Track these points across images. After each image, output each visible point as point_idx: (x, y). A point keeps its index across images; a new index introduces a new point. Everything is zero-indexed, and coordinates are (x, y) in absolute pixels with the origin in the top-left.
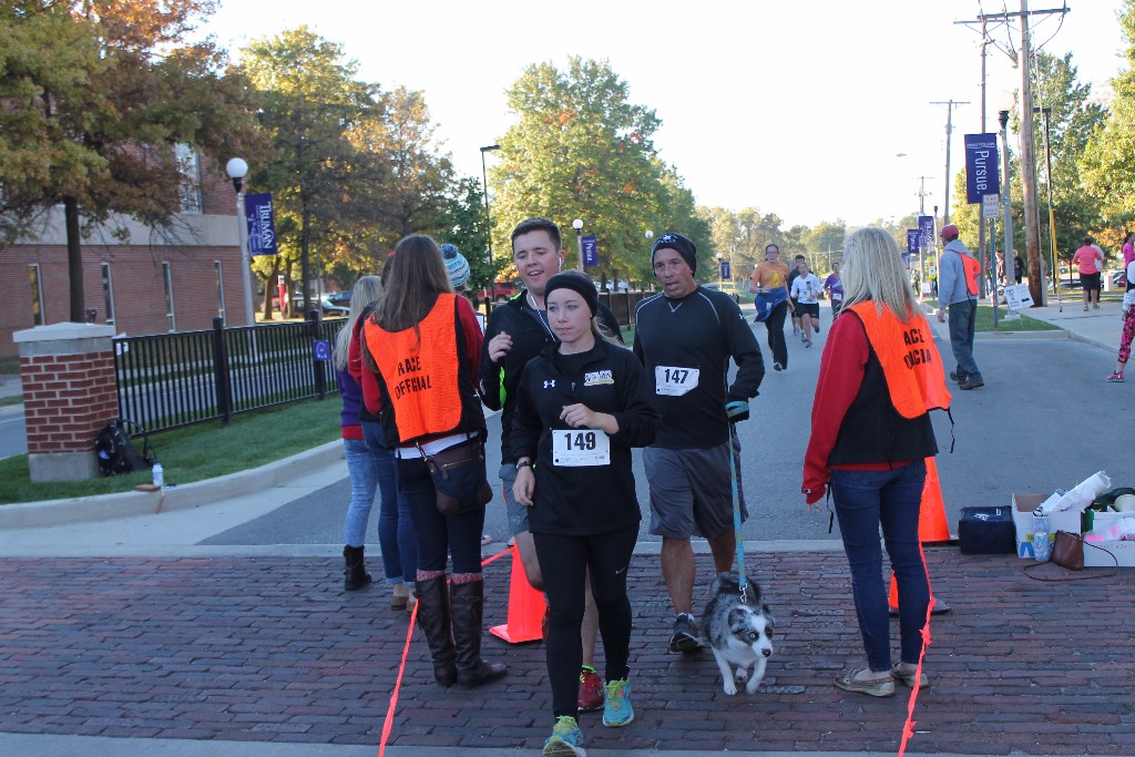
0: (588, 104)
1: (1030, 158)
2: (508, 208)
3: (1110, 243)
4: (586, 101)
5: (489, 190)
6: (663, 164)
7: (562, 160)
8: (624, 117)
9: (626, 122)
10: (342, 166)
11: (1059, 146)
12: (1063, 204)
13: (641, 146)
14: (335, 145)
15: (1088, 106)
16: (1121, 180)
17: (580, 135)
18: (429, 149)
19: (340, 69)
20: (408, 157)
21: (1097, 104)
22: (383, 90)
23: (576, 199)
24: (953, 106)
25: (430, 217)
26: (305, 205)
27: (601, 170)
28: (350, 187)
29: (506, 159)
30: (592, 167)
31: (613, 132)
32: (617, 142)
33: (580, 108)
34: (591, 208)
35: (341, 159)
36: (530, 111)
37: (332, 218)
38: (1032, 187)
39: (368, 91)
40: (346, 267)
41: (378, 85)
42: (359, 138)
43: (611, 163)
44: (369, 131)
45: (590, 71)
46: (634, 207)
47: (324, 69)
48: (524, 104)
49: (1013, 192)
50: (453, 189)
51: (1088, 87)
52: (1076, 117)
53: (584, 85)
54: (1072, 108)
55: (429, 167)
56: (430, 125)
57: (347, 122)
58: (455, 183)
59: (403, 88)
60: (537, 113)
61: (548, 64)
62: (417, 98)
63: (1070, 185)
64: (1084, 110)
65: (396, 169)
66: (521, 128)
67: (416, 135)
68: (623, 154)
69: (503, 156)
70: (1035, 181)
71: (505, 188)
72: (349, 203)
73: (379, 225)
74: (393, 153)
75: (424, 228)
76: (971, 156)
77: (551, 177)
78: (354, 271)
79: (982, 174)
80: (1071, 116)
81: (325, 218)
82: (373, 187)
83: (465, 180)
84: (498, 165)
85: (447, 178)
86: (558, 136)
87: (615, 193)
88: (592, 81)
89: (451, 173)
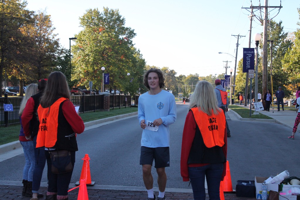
0: (110, 26)
1: (265, 57)
2: (78, 61)
3: (291, 89)
4: (109, 24)
5: (71, 54)
6: (135, 49)
7: (99, 45)
8: (122, 31)
9: (123, 33)
10: (18, 41)
11: (276, 54)
12: (276, 75)
13: (128, 42)
14: (15, 32)
15: (286, 41)
16: (296, 68)
17: (106, 37)
18: (50, 37)
19: (19, 4)
20: (42, 39)
21: (290, 40)
22: (35, 14)
23: (103, 60)
24: (239, 37)
25: (49, 62)
26: (2, 54)
27: (113, 50)
28: (20, 48)
29: (78, 43)
30: (109, 48)
31: (118, 37)
32: (118, 40)
33: (107, 27)
34: (108, 63)
35: (17, 38)
36: (89, 26)
37: (12, 59)
38: (265, 68)
39: (30, 14)
40: (16, 77)
41: (34, 12)
42: (24, 31)
43: (117, 47)
44: (28, 28)
45: (111, 14)
46: (123, 64)
47: (13, 4)
48: (86, 24)
49: (259, 69)
50: (58, 53)
51: (287, 34)
52: (282, 44)
53: (109, 18)
54: (281, 41)
55: (50, 43)
56: (51, 28)
57: (20, 24)
58: (60, 50)
59: (42, 14)
60: (91, 27)
61: (96, 10)
62: (47, 18)
63: (278, 68)
64: (285, 42)
65: (37, 43)
66: (85, 32)
67: (46, 31)
68: (122, 45)
69: (77, 42)
70: (267, 65)
71: (77, 54)
72: (19, 54)
73: (30, 63)
74: (37, 37)
75: (46, 66)
76: (245, 55)
77: (95, 51)
78: (19, 79)
79: (248, 63)
80: (280, 44)
81: (10, 59)
82: (29, 49)
83: (63, 49)
84: (75, 45)
85: (56, 48)
86: (98, 36)
87: (117, 59)
88: (112, 18)
89: (58, 46)
